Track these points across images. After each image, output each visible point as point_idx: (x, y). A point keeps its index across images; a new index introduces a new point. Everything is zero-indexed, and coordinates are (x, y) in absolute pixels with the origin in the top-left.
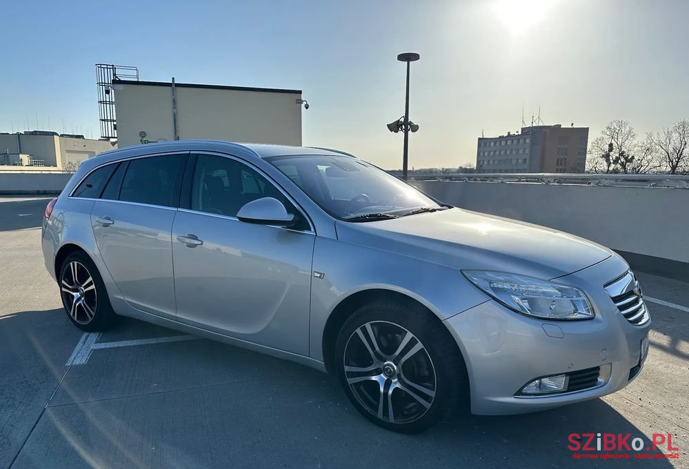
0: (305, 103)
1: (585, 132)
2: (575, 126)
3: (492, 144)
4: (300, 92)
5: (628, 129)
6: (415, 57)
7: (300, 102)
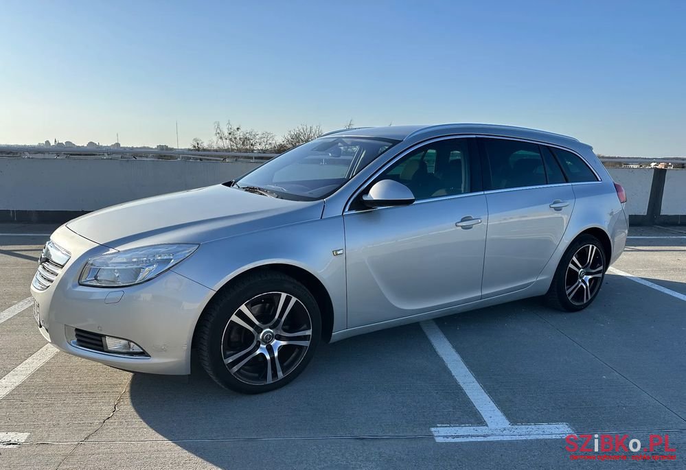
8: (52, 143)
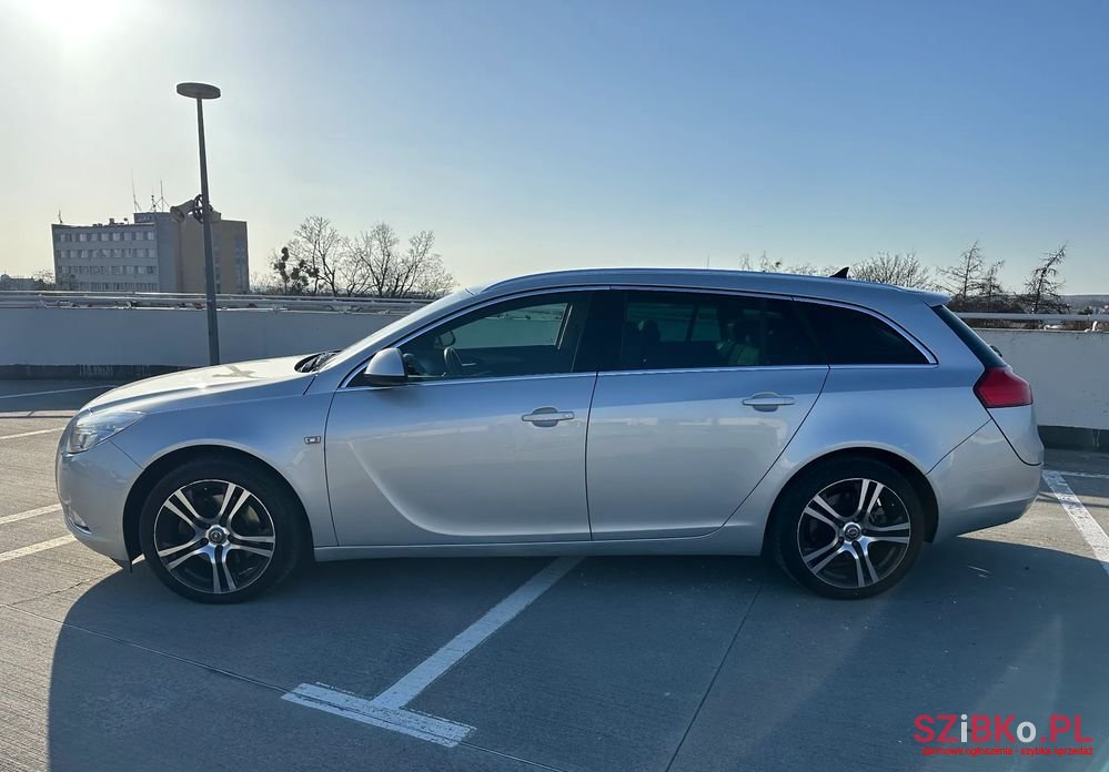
1: (242, 228)
3: (82, 238)
6: (213, 92)
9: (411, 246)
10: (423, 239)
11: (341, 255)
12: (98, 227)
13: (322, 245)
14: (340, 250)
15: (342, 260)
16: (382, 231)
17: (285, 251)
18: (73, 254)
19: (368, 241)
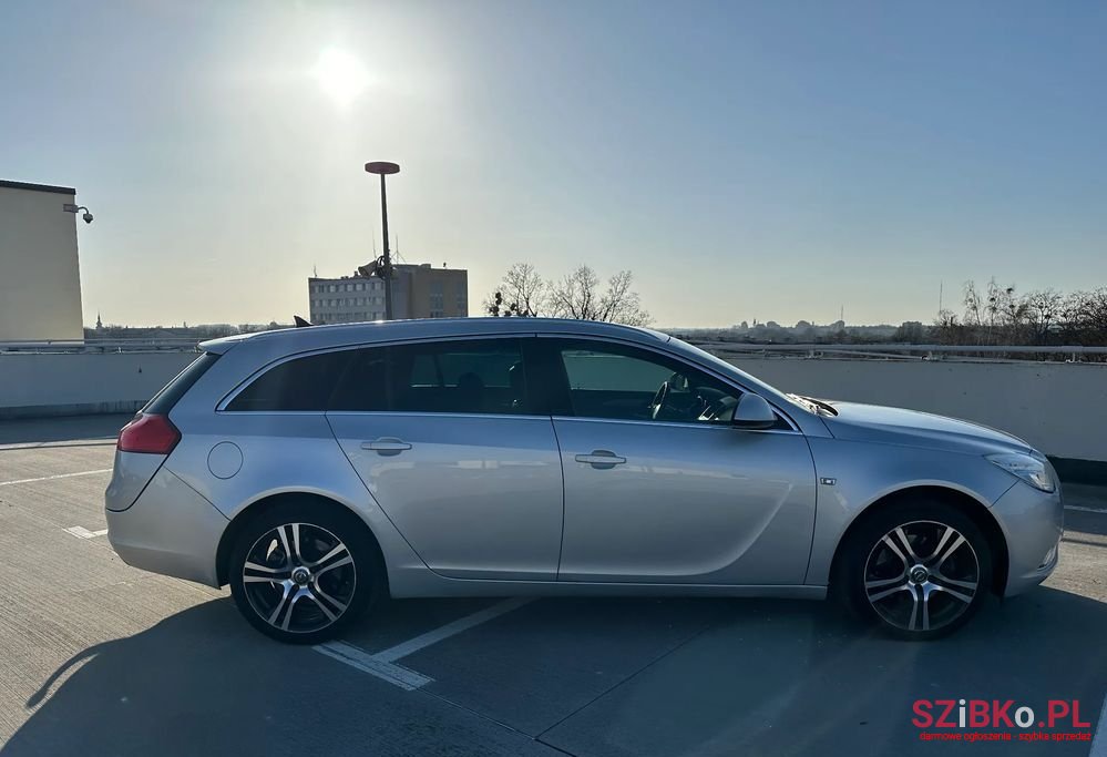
0: (82, 212)
1: (461, 276)
2: (448, 267)
3: (332, 289)
4: (72, 192)
5: (533, 277)
6: (394, 168)
7: (75, 209)
8: (750, 325)
9: (610, 287)
10: (622, 279)
11: (543, 298)
12: (345, 279)
13: (526, 290)
14: (543, 293)
15: (544, 303)
16: (584, 273)
17: (498, 295)
18: (324, 303)
19: (570, 283)
